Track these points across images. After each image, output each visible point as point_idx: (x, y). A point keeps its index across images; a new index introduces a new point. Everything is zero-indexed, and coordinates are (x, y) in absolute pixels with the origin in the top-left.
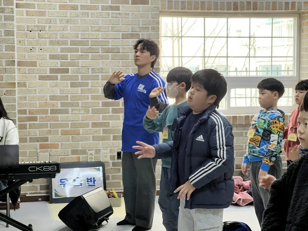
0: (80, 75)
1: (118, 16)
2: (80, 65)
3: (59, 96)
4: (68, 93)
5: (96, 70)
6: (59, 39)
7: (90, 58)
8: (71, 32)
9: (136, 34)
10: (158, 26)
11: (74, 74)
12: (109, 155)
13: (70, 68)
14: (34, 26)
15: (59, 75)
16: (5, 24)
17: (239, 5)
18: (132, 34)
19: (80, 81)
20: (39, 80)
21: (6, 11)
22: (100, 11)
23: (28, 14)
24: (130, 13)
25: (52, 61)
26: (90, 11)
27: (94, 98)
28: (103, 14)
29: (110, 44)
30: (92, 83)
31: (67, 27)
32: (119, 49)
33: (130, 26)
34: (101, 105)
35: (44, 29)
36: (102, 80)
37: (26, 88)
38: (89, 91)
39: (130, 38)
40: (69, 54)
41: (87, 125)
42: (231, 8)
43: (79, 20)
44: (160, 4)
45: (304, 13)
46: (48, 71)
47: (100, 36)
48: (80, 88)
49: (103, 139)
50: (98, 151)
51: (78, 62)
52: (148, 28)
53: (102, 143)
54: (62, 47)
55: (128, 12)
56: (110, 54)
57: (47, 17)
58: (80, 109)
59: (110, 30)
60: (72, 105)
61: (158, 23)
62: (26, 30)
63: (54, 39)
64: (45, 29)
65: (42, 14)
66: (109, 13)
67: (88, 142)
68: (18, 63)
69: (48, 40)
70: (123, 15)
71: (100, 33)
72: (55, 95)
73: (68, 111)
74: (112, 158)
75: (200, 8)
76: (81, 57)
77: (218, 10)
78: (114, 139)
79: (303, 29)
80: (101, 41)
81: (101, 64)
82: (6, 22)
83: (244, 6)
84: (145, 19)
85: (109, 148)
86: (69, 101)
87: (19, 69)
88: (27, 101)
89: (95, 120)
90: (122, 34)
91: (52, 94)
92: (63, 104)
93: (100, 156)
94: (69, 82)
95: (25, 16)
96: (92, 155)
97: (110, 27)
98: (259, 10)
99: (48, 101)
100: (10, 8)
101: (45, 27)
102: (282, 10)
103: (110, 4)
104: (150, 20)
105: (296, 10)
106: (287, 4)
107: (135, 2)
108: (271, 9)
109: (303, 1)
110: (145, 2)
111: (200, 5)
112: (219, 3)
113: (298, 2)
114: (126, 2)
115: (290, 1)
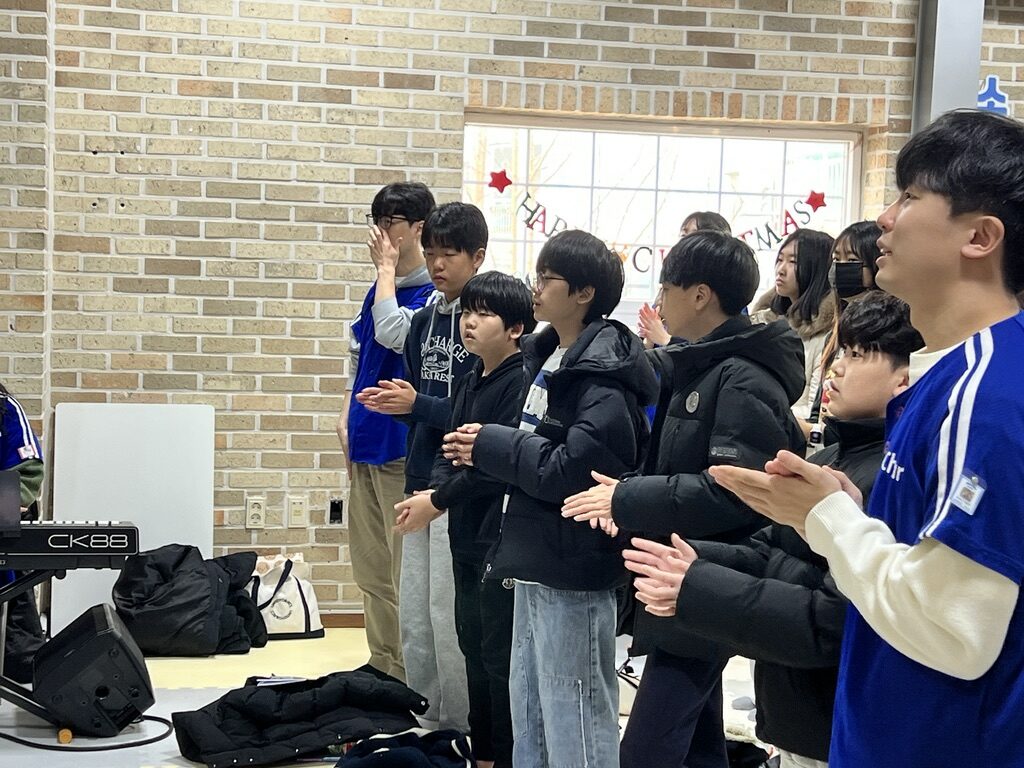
0: (231, 282)
1: (348, 119)
2: (233, 252)
3: (171, 337)
4: (196, 330)
5: (279, 269)
6: (174, 176)
7: (262, 235)
8: (212, 160)
9: (396, 172)
10: (460, 152)
11: (214, 279)
12: (307, 508)
13: (203, 261)
14: (107, 137)
15: (172, 279)
16: (18, 129)
17: (690, 100)
18: (383, 172)
19: (231, 298)
20: (114, 290)
21: (22, 94)
22: (295, 102)
23: (89, 102)
24: (381, 110)
25: (153, 238)
26: (266, 103)
27: (268, 346)
28: (304, 112)
29: (321, 197)
30: (265, 305)
31: (200, 145)
32: (346, 211)
33: (380, 150)
34: (289, 367)
35: (132, 147)
36: (294, 298)
37: (77, 312)
38: (259, 328)
40: (202, 221)
41: (248, 424)
42: (667, 110)
43: (236, 125)
44: (466, 89)
45: (873, 131)
46: (141, 266)
47: (293, 174)
48: (230, 319)
49: (292, 463)
50: (275, 498)
51: (228, 245)
53: (289, 474)
54: (182, 199)
55: (376, 109)
56: (320, 226)
57: (143, 115)
58: (228, 377)
59: (322, 156)
60: (204, 365)
61: (459, 143)
62: (82, 146)
63: (162, 177)
64: (135, 147)
65: (131, 105)
66: (320, 109)
67: (250, 471)
68: (55, 241)
69: (143, 179)
70: (360, 117)
71: (295, 164)
72: (160, 334)
73: (196, 381)
74: (316, 517)
75: (579, 104)
76: (236, 232)
77: (630, 113)
78: (322, 466)
79: (868, 175)
80: (296, 187)
81: (292, 253)
82: (23, 125)
83: (704, 103)
84: (422, 131)
85: (307, 491)
86: (199, 353)
87: (59, 260)
88: (79, 350)
89: (271, 410)
90: (356, 170)
91: (151, 333)
92: (179, 363)
93: (281, 512)
94: (200, 299)
95: (81, 110)
96: (259, 507)
97: (323, 151)
98: (747, 118)
99: (139, 352)
100: (35, 85)
101: (135, 142)
102: (811, 119)
103: (323, 84)
104: (437, 135)
105: (851, 121)
106: (825, 103)
107: (394, 81)
108: (779, 115)
109: (870, 97)
110: (423, 83)
111: (579, 97)
112: (634, 94)
113: (856, 101)
114: (369, 79)
115: (835, 96)
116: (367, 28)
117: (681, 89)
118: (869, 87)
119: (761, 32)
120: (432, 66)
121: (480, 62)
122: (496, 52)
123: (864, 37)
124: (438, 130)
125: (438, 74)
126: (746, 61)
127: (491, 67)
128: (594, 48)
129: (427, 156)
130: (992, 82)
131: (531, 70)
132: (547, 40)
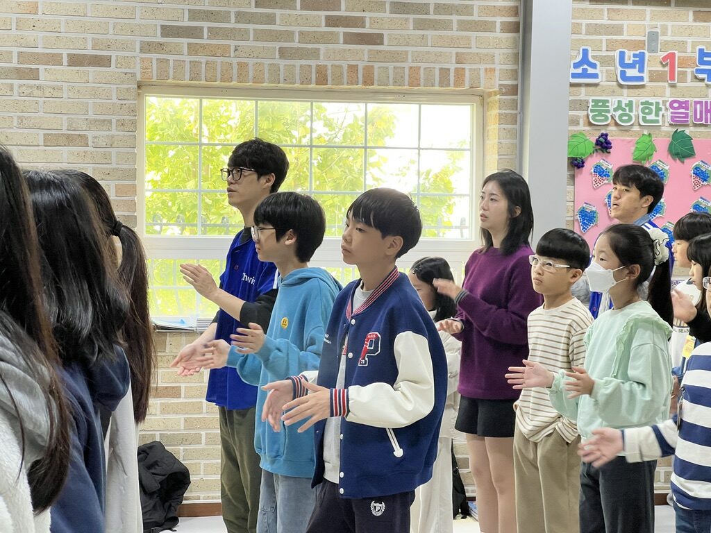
1: (36, 92)
9: (79, 135)
10: (133, 118)
17: (329, 72)
18: (68, 136)
24: (65, 85)
33: (65, 117)
39: (65, 145)
42: (311, 80)
44: (138, 67)
45: (490, 94)
52: (110, 122)
55: (59, 84)
59: (15, 124)
61: (134, 111)
66: (12, 84)
70: (47, 91)
75: (235, 77)
77: (279, 83)
79: (488, 131)
83: (342, 74)
84: (101, 101)
90: (44, 134)
97: (15, 119)
98: (378, 85)
102: (433, 86)
103: (15, 64)
104: (113, 104)
105: (467, 87)
106: (444, 72)
107: (76, 61)
108: (406, 83)
109: (482, 67)
110: (100, 61)
111: (235, 71)
112: (282, 68)
113: (470, 70)
114: (54, 59)
115: (452, 66)
116: (52, 17)
117: (322, 62)
118: (480, 59)
119: (388, 15)
120: (108, 47)
121: (149, 44)
122: (163, 35)
123: (475, 17)
124: (115, 100)
125: (114, 54)
126: (376, 39)
127: (160, 47)
128: (247, 31)
129: (106, 122)
130: (585, 52)
131: (193, 50)
132: (205, 25)
